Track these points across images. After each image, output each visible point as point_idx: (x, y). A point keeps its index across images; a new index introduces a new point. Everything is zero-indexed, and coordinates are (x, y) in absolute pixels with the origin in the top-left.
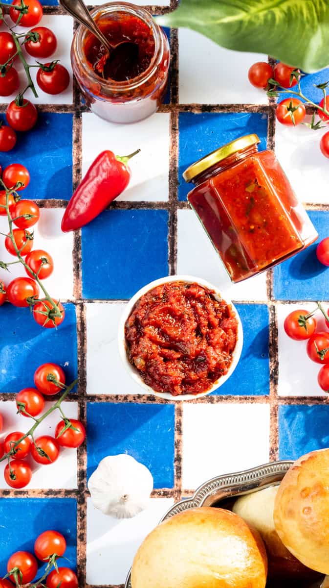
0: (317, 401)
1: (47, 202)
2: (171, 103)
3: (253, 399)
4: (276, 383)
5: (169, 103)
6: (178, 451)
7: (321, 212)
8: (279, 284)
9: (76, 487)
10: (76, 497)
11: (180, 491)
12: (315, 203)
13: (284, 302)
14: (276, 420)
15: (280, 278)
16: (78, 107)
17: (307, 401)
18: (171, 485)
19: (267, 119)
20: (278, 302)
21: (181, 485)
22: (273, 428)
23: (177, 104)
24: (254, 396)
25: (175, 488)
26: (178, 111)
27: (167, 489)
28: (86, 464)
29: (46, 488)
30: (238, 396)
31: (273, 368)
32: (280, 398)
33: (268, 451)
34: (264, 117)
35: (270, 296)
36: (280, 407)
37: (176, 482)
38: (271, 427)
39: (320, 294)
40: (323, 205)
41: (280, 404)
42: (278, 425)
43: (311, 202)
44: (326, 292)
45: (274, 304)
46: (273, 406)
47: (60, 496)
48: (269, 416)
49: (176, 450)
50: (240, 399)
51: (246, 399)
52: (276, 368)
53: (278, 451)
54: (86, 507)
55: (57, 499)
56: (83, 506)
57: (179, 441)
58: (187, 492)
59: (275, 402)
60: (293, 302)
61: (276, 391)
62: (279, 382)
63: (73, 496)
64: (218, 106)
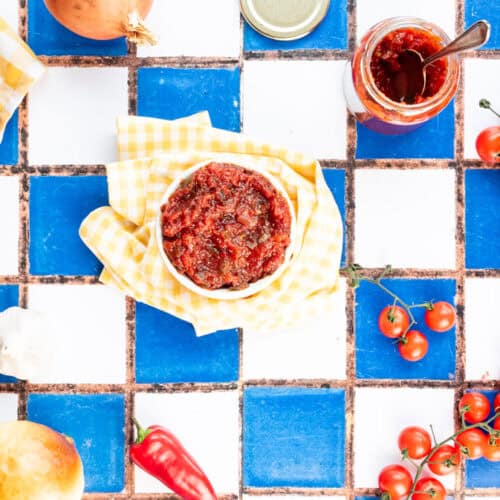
0: (129, 436)
1: (353, 130)
2: (467, 270)
3: (131, 365)
4: (150, 390)
5: (467, 267)
6: (72, 280)
7: (343, 442)
8: (262, 394)
9: (30, 164)
10: (19, 163)
11: (26, 282)
12: (355, 434)
13: (241, 400)
14: (106, 390)
15: (269, 394)
16: (461, 165)
17: (129, 426)
18: (33, 272)
19: (448, 378)
20: (241, 393)
21: (32, 283)
22: (98, 388)
23: (465, 277)
24: (134, 366)
25: (30, 277)
26: (458, 279)
27: (28, 266)
28: (57, 175)
29: (29, 130)
30: (134, 348)
31: (167, 387)
32: (132, 396)
33: (72, 381)
34: (451, 376)
35: (248, 384)
36: (121, 396)
37: (37, 277)
38: (100, 385)
39: (251, 440)
40: (351, 444)
41: (126, 395)
42: (102, 393)
43: (355, 429)
44: (253, 447)
45: (240, 388)
46: (123, 387)
47: (20, 145)
48: (112, 383)
49: (73, 277)
50: (131, 350)
51: (131, 357)
52: (166, 390)
53: (72, 393)
54: (8, 175)
55: (17, 143)
56: (9, 172)
57: (83, 280)
58: (25, 290)
59: (128, 390)
60: (241, 409)
61: (140, 390)
62: (151, 394)
63: (20, 160)
64: (463, 323)
